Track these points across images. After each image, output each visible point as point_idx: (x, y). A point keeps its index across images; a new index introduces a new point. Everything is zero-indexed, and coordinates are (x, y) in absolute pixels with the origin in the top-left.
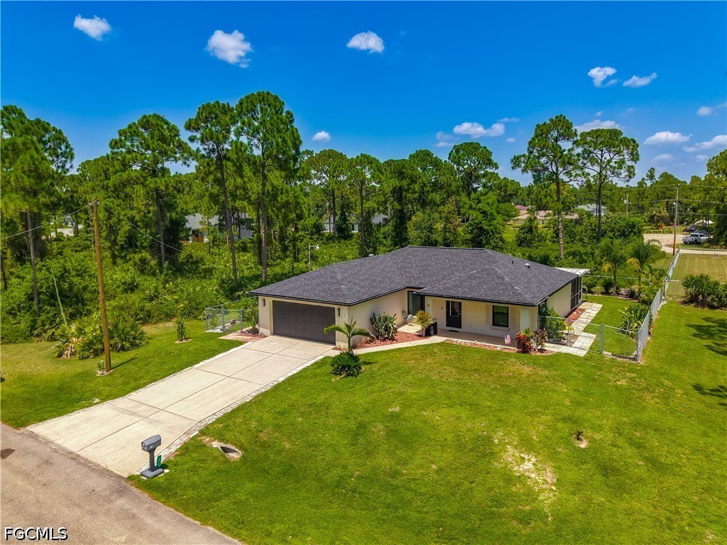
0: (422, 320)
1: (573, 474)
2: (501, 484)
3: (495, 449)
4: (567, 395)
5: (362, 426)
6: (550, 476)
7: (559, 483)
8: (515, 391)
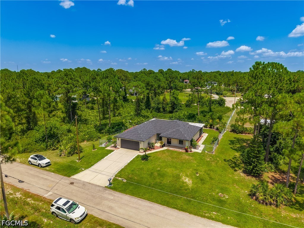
0: (161, 143)
1: (195, 181)
2: (182, 184)
3: (181, 177)
4: (196, 164)
5: (152, 173)
6: (191, 182)
7: (193, 183)
8: (185, 163)
